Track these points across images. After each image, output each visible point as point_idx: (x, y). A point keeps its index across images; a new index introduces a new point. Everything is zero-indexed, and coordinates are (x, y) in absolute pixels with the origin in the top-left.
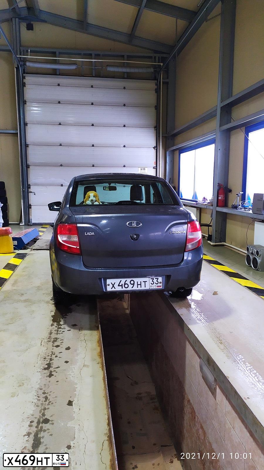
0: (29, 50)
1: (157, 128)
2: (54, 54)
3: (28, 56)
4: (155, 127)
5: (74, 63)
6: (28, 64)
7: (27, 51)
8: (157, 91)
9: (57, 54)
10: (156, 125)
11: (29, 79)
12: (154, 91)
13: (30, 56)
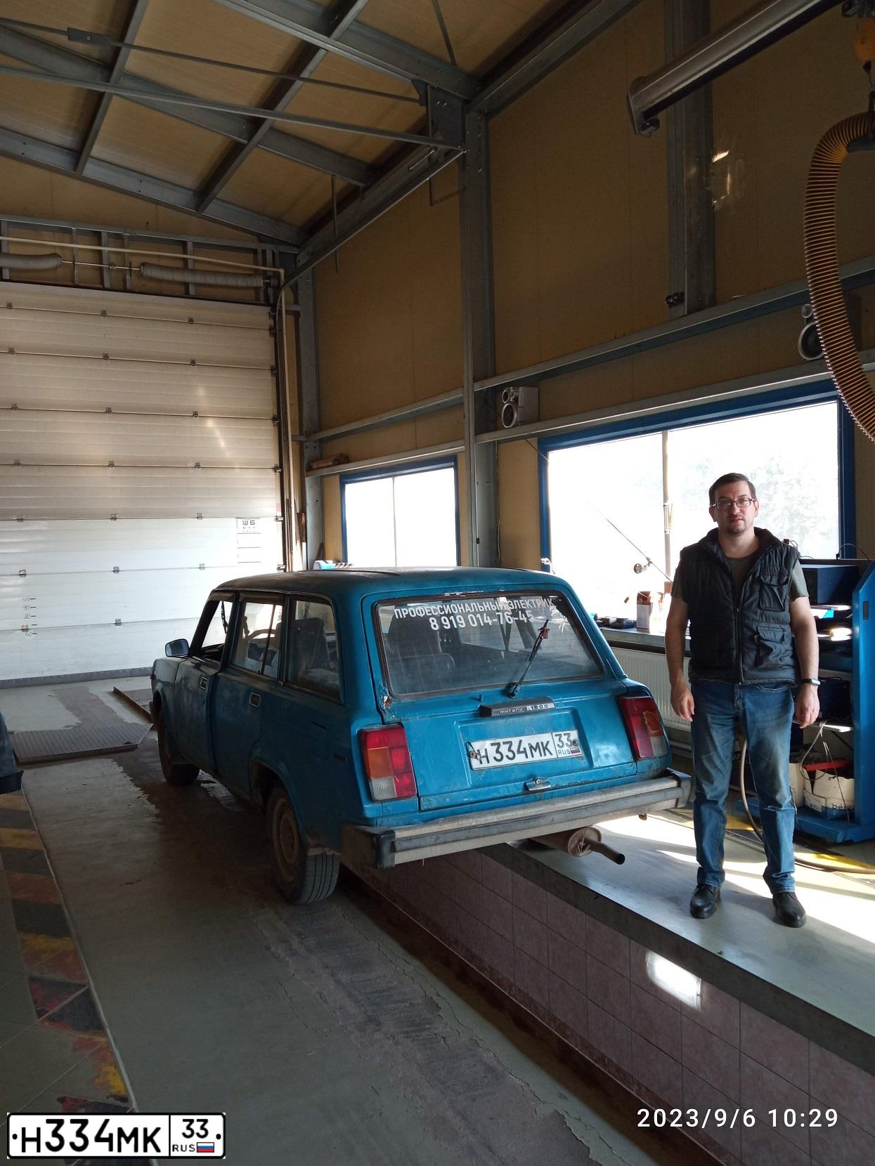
1: (279, 420)
4: (274, 419)
8: (275, 332)
10: (276, 413)
12: (267, 333)
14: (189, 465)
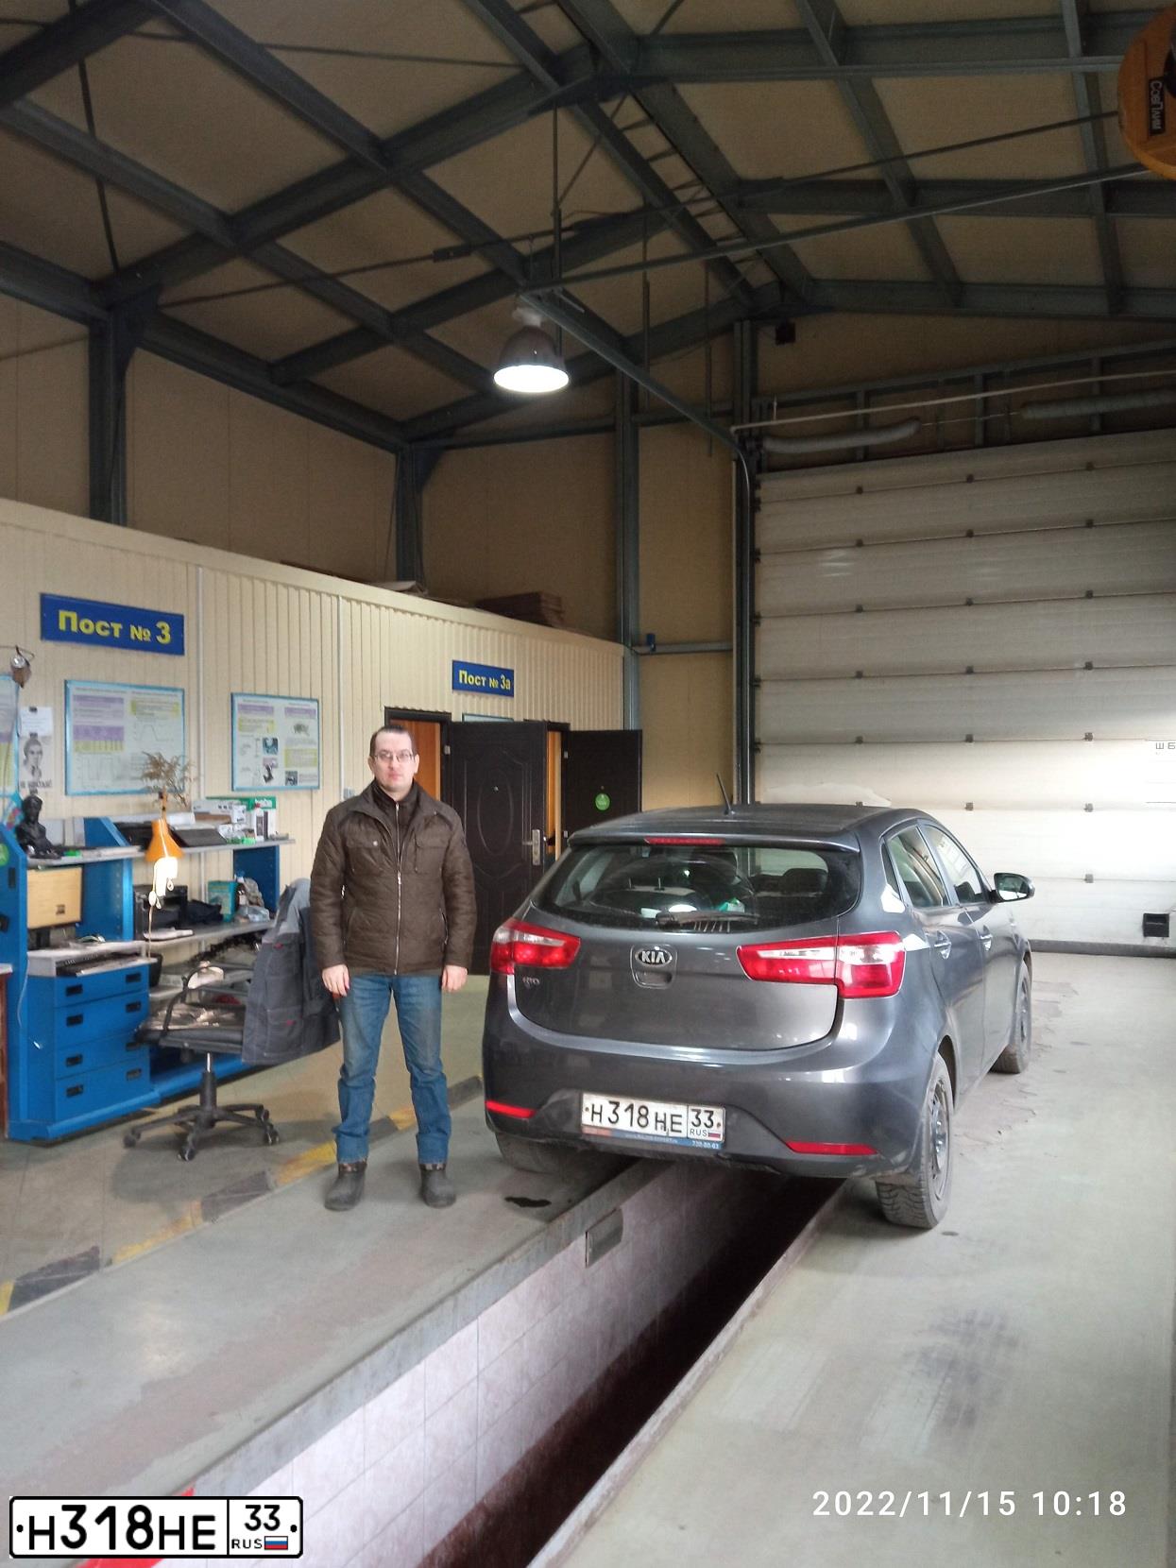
0: (775, 404)
2: (850, 400)
3: (770, 418)
5: (912, 418)
6: (769, 445)
7: (770, 407)
9: (861, 398)
11: (772, 487)
13: (778, 418)
14: (1077, 665)
